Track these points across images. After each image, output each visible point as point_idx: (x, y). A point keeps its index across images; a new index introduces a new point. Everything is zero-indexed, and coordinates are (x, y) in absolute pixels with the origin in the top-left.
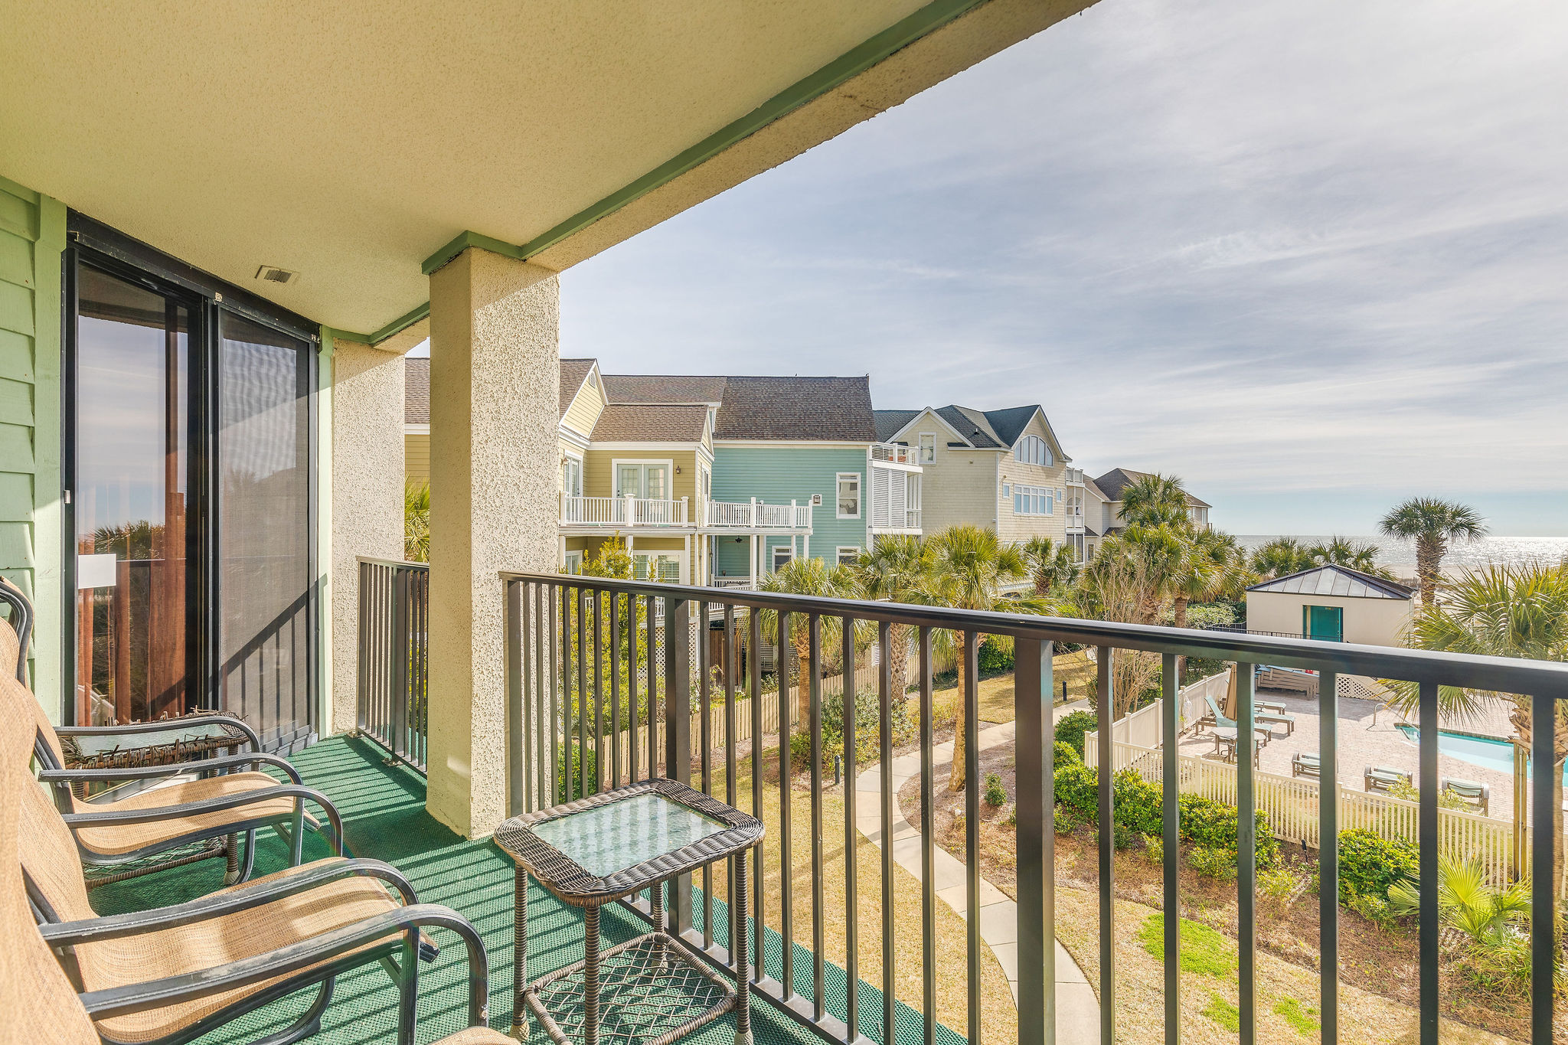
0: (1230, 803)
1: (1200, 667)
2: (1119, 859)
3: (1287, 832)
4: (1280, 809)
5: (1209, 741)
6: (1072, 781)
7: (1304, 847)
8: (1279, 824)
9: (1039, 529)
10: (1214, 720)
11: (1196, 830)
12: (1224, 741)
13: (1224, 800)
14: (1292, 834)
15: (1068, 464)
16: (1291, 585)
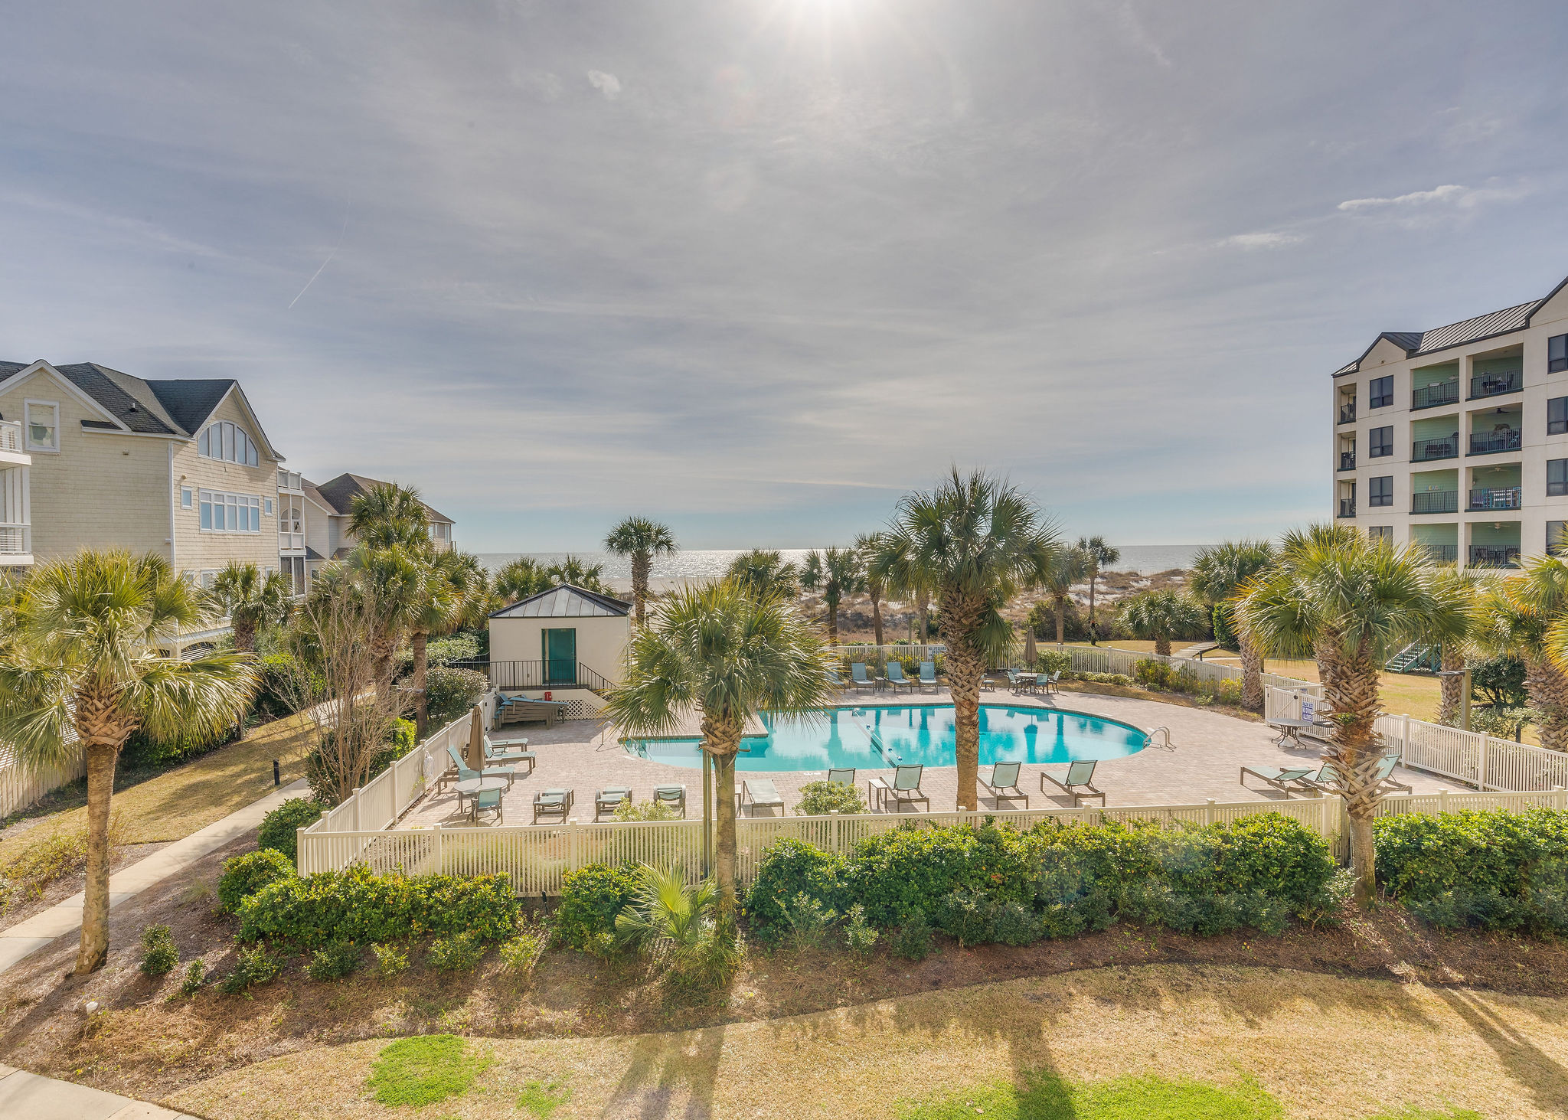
0: (473, 873)
1: (443, 712)
2: (344, 988)
3: (529, 887)
4: (521, 863)
5: (452, 798)
6: (279, 903)
7: (544, 898)
8: (521, 880)
9: (240, 552)
10: (457, 773)
11: (435, 918)
12: (466, 797)
13: (466, 872)
14: (533, 888)
15: (280, 464)
16: (530, 609)
